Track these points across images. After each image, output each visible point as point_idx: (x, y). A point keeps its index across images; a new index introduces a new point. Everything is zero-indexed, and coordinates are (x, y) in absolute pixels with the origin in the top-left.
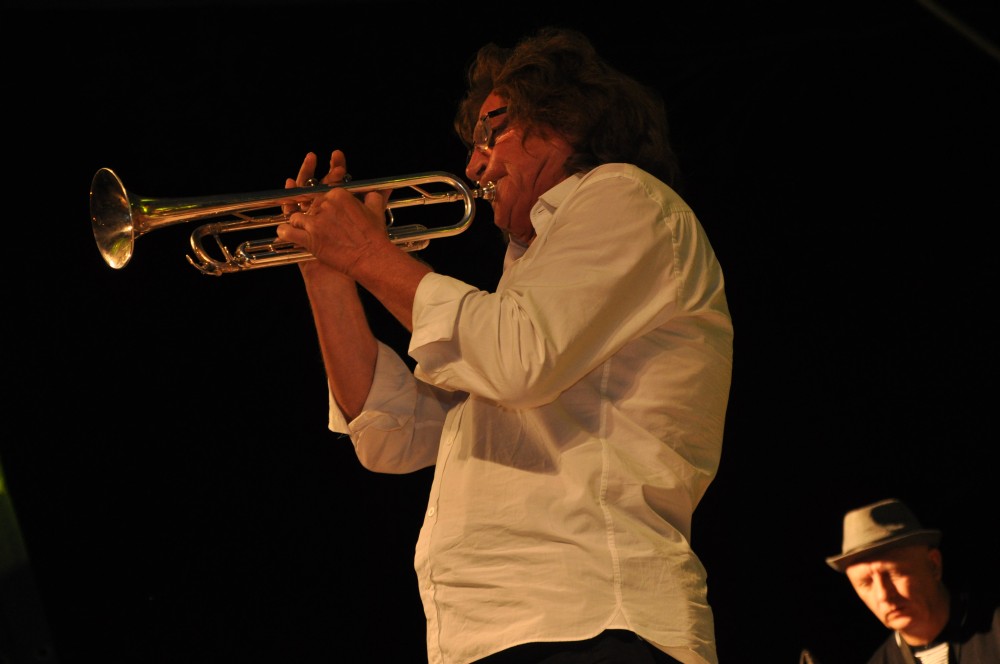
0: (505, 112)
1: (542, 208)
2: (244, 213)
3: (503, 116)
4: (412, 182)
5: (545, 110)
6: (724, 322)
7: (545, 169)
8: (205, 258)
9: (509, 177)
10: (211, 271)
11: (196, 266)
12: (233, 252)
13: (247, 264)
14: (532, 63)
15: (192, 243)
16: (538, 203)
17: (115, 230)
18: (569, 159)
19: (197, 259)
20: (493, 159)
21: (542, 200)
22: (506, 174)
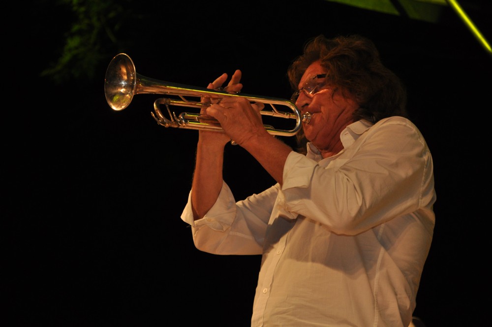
0: (324, 77)
1: (347, 132)
2: (184, 97)
3: (323, 79)
4: (271, 102)
5: (348, 81)
6: (431, 216)
7: (342, 114)
8: (160, 115)
9: (321, 114)
10: (163, 124)
11: (156, 119)
12: (177, 116)
13: (184, 124)
14: (346, 54)
15: (155, 105)
16: (346, 129)
17: (115, 89)
18: (356, 111)
19: (157, 116)
20: (314, 100)
21: (349, 128)
22: (321, 112)
